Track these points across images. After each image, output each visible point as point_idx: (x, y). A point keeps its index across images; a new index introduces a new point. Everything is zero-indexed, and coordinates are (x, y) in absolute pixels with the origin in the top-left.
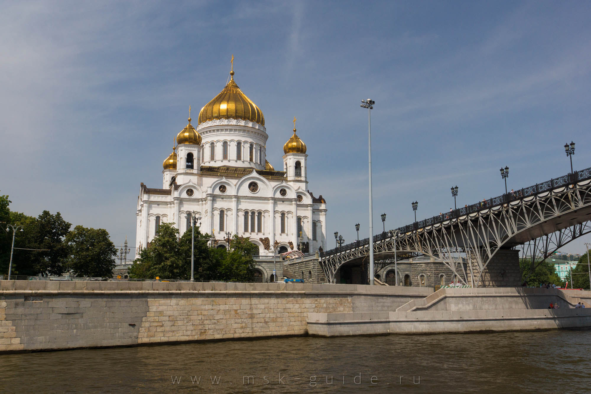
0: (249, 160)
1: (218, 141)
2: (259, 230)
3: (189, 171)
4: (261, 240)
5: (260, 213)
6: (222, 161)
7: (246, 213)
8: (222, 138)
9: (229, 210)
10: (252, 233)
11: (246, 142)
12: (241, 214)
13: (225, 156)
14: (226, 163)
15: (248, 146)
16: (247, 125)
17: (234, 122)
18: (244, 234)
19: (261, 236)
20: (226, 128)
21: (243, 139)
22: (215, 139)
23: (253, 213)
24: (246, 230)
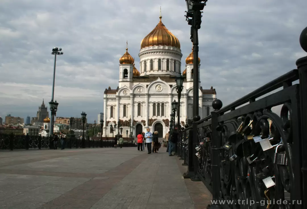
0: (166, 69)
1: (148, 60)
2: (163, 115)
3: (125, 80)
4: (164, 120)
5: (163, 104)
6: (150, 71)
7: (154, 104)
8: (150, 58)
9: (143, 102)
10: (158, 117)
11: (163, 59)
12: (151, 105)
13: (152, 68)
14: (152, 72)
15: (165, 61)
16: (165, 48)
17: (156, 47)
18: (153, 117)
19: (164, 118)
20: (152, 51)
21: (162, 57)
22: (146, 58)
23: (159, 104)
24: (154, 114)
